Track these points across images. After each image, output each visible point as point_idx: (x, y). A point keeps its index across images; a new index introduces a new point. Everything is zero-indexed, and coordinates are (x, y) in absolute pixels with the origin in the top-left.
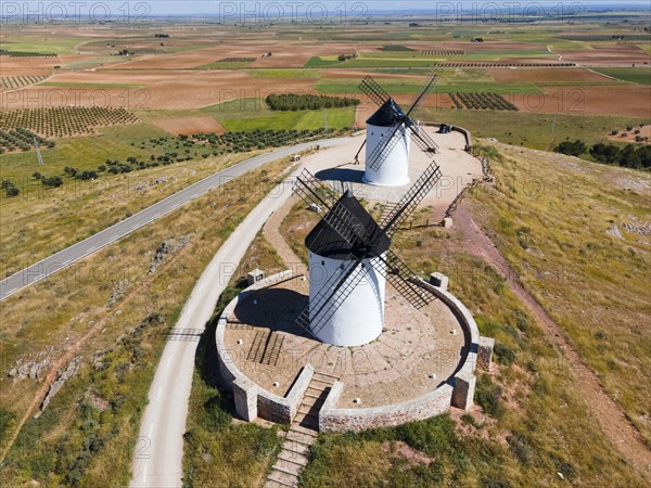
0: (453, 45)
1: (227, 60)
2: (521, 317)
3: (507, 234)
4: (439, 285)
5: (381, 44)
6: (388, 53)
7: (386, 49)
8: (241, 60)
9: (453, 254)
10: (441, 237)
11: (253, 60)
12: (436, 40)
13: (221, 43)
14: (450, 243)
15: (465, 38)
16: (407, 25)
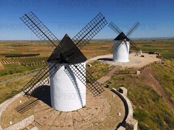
0: (165, 45)
1: (102, 48)
2: (167, 116)
3: (167, 80)
4: (122, 93)
5: (143, 45)
6: (145, 47)
7: (144, 46)
8: (105, 48)
9: (137, 84)
10: (134, 77)
11: (108, 48)
12: (160, 44)
13: (102, 44)
14: (137, 80)
15: (169, 44)
16: (152, 41)
